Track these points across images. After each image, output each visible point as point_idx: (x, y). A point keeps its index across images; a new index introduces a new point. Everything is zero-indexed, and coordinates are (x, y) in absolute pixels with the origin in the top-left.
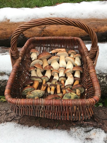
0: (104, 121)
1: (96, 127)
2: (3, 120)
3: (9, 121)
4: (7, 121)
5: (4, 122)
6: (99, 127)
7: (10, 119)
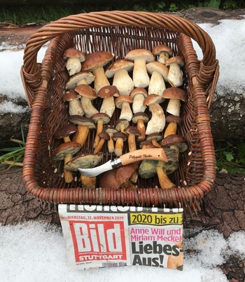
0: (225, 213)
1: (207, 227)
2: (20, 217)
3: (31, 219)
4: (28, 219)
5: (22, 221)
6: (214, 228)
7: (33, 215)
